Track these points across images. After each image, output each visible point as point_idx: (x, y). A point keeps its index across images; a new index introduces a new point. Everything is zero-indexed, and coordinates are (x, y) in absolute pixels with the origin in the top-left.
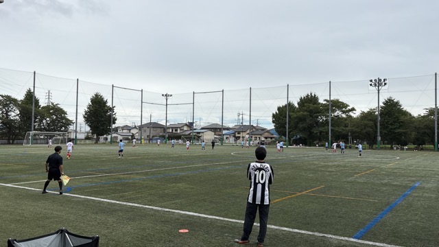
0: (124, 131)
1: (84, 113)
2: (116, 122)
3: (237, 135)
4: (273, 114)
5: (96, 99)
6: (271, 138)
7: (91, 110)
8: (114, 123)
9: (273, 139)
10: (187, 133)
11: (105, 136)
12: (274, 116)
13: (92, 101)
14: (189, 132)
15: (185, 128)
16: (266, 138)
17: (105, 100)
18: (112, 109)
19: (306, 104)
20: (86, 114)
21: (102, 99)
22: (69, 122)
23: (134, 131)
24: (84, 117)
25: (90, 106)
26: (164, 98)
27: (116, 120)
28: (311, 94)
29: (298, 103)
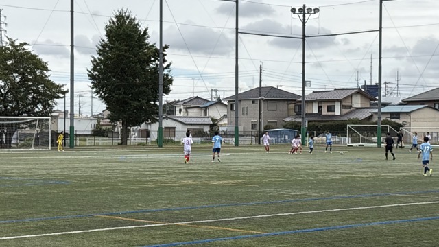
0: (192, 112)
1: (91, 67)
2: (171, 87)
5: (118, 27)
7: (107, 58)
8: (167, 91)
10: (362, 115)
11: (143, 126)
13: (110, 32)
14: (367, 113)
15: (357, 102)
17: (142, 29)
18: (159, 54)
20: (95, 69)
21: (133, 26)
22: (53, 91)
23: (216, 113)
24: (92, 76)
25: (104, 46)
27: (171, 81)
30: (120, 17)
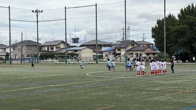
3: (117, 52)
4: (153, 28)
6: (154, 54)
9: (156, 55)
10: (64, 51)
12: (153, 30)
15: (62, 46)
16: (148, 54)
19: (186, 16)
23: (9, 50)
26: (35, 14)
28: (192, 5)
29: (179, 16)
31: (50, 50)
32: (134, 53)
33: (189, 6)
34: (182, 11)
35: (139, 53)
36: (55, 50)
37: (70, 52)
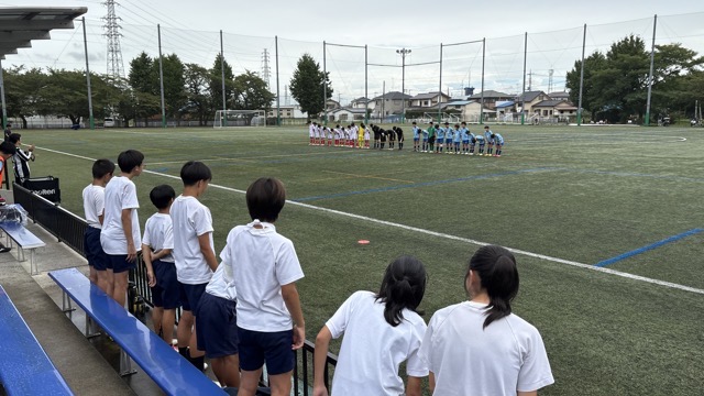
2: (332, 94)
4: (568, 74)
5: (304, 63)
7: (298, 79)
8: (330, 96)
10: (442, 107)
13: (300, 65)
14: (445, 105)
16: (562, 111)
17: (316, 63)
18: (325, 76)
20: (292, 85)
21: (312, 62)
22: (269, 97)
25: (297, 73)
27: (331, 91)
28: (632, 37)
29: (609, 54)
30: (305, 57)
31: (423, 105)
32: (542, 109)
33: (626, 39)
34: (614, 47)
35: (549, 109)
36: (429, 105)
37: (450, 108)
